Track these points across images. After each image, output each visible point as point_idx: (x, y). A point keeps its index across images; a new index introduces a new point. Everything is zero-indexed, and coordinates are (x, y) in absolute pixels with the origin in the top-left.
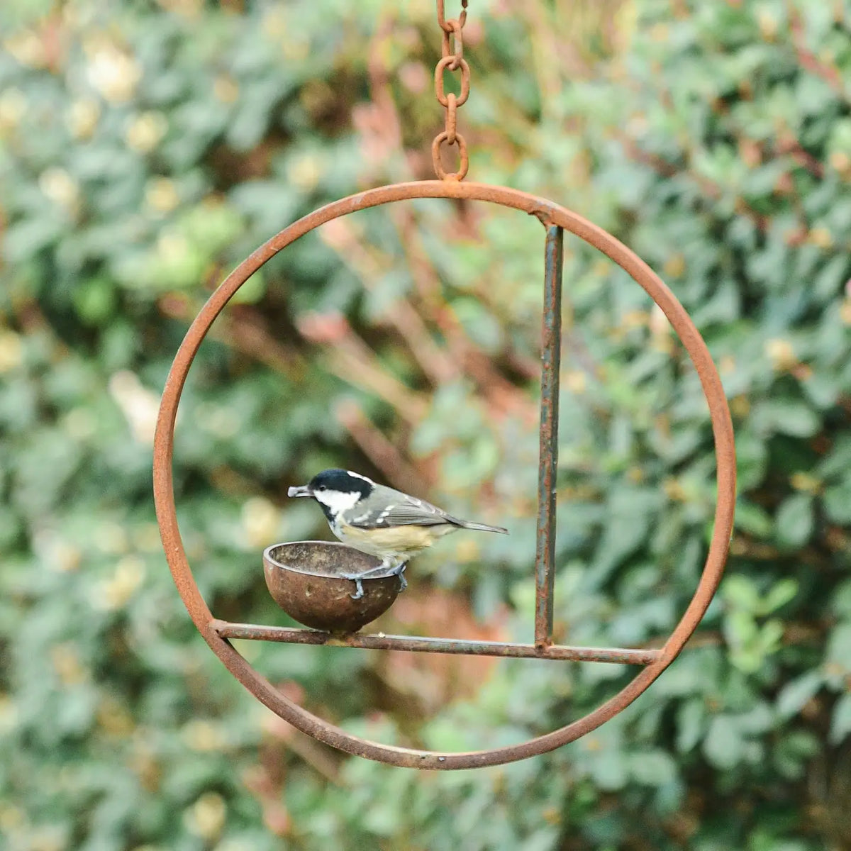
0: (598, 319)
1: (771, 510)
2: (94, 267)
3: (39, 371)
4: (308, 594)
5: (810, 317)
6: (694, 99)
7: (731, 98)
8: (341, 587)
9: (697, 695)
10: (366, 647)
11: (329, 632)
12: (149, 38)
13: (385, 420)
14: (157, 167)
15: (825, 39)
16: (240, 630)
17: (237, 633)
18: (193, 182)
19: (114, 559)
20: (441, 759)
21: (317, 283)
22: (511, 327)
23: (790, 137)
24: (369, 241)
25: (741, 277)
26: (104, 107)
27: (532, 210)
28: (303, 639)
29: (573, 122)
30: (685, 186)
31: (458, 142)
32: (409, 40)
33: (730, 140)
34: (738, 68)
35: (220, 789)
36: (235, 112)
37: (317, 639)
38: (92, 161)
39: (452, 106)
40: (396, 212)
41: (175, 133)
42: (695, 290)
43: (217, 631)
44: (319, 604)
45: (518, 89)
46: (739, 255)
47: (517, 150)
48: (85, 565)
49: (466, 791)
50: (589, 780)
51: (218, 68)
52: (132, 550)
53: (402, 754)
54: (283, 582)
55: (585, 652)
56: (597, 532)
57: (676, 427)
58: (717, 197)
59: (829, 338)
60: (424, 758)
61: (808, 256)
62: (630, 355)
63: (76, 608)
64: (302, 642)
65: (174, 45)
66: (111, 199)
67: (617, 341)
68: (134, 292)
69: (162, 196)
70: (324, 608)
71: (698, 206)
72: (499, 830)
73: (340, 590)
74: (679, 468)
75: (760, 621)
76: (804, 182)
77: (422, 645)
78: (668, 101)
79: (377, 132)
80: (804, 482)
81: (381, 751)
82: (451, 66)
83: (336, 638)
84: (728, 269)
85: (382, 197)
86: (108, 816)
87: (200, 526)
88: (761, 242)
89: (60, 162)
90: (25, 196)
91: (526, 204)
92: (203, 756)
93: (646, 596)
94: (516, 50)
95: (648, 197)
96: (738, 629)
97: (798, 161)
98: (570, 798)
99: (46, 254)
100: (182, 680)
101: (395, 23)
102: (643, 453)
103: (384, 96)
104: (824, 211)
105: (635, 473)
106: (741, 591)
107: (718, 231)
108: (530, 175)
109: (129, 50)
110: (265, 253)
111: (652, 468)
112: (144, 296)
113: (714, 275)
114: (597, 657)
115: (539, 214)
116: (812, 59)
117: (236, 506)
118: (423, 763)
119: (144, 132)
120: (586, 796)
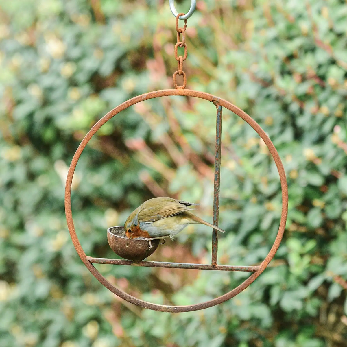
0: (240, 141)
1: (306, 213)
2: (48, 121)
3: (27, 161)
4: (127, 246)
5: (321, 140)
6: (276, 58)
7: (291, 57)
8: (140, 244)
9: (278, 284)
10: (146, 266)
11: (133, 261)
12: (69, 34)
13: (159, 179)
14: (73, 83)
15: (326, 35)
16: (98, 260)
17: (97, 261)
18: (86, 89)
19: (56, 232)
20: (175, 308)
21: (134, 127)
22: (207, 144)
23: (312, 72)
24: (153, 111)
25: (294, 125)
26: (52, 60)
27: (212, 100)
28: (123, 263)
29: (230, 67)
30: (273, 91)
31: (183, 74)
32: (168, 35)
33: (290, 73)
34: (292, 46)
35: (97, 319)
36: (102, 62)
37: (128, 263)
38: (47, 81)
39: (181, 61)
40: (163, 100)
41: (79, 70)
42: (276, 130)
43: (89, 261)
44: (131, 250)
45: (209, 54)
46: (293, 117)
47: (208, 77)
48: (45, 234)
49: (190, 320)
50: (237, 316)
51: (96, 46)
52: (62, 228)
53: (160, 306)
54: (117, 242)
55: (231, 267)
56: (239, 222)
57: (269, 182)
58: (285, 95)
59: (328, 148)
60: (168, 308)
61: (320, 117)
62: (252, 155)
63: (41, 251)
64: (122, 265)
65: (79, 37)
66: (55, 95)
67: (247, 150)
68: (63, 131)
69: (74, 94)
70: (133, 252)
71: (278, 99)
72: (202, 335)
73: (139, 245)
74: (270, 198)
75: (302, 255)
76: (318, 90)
77: (168, 265)
78: (266, 59)
79: (156, 70)
80: (318, 203)
81: (152, 306)
82: (181, 46)
83: (135, 263)
84: (289, 122)
85: (154, 95)
86: (54, 329)
87: (89, 219)
88: (301, 112)
89: (35, 82)
90: (22, 94)
91: (209, 98)
92: (90, 307)
93: (258, 246)
94: (209, 39)
95: (259, 95)
96: (293, 259)
97: (315, 82)
98: (229, 323)
99: (31, 116)
100: (82, 278)
101: (164, 28)
102: (256, 192)
103: (159, 56)
104: (326, 100)
105: (254, 199)
106: (294, 244)
107: (285, 108)
108: (214, 86)
109: (61, 39)
110: (108, 116)
111: (260, 197)
112: (67, 133)
113: (284, 124)
114: (235, 269)
115: (214, 102)
116: (321, 43)
117: (103, 212)
118: (168, 310)
119: (68, 70)
120: (235, 322)
